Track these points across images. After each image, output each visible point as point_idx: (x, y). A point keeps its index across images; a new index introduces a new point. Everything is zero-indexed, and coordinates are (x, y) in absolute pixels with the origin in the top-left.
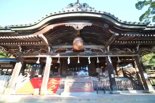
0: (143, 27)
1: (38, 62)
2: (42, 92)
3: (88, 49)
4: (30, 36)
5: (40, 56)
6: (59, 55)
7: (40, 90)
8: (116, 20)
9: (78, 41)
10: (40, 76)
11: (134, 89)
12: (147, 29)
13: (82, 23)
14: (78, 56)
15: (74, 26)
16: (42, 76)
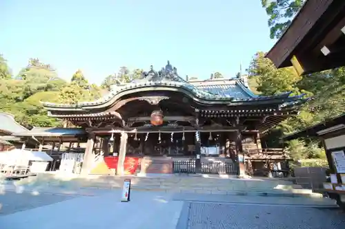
0: (227, 102)
1: (112, 139)
2: (118, 172)
3: (173, 122)
4: (102, 114)
5: (113, 131)
6: (135, 130)
7: (116, 170)
8: (194, 95)
9: (155, 115)
10: (115, 154)
11: (227, 173)
12: (231, 104)
13: (157, 97)
14: (159, 132)
15: (148, 100)
16: (118, 155)
